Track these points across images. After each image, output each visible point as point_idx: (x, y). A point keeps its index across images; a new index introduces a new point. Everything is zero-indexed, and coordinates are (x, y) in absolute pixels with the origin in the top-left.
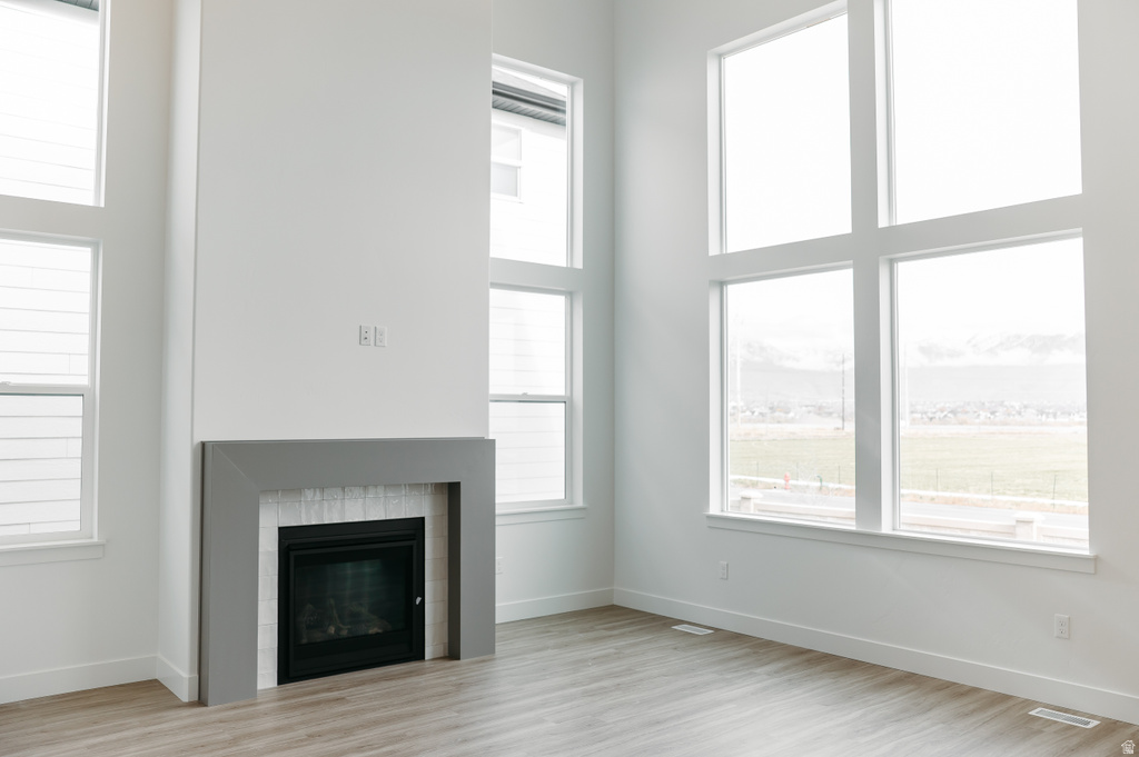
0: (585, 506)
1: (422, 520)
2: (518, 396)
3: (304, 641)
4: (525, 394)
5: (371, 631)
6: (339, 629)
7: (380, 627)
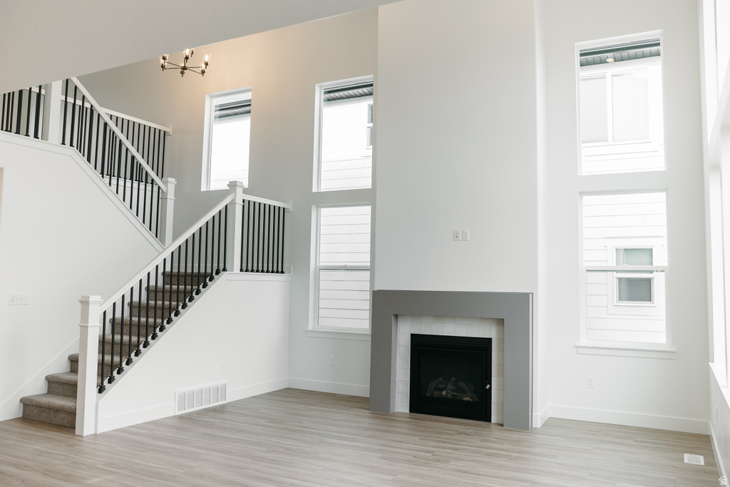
0: (675, 350)
1: (491, 340)
5: (465, 399)
6: (447, 393)
7: (470, 398)
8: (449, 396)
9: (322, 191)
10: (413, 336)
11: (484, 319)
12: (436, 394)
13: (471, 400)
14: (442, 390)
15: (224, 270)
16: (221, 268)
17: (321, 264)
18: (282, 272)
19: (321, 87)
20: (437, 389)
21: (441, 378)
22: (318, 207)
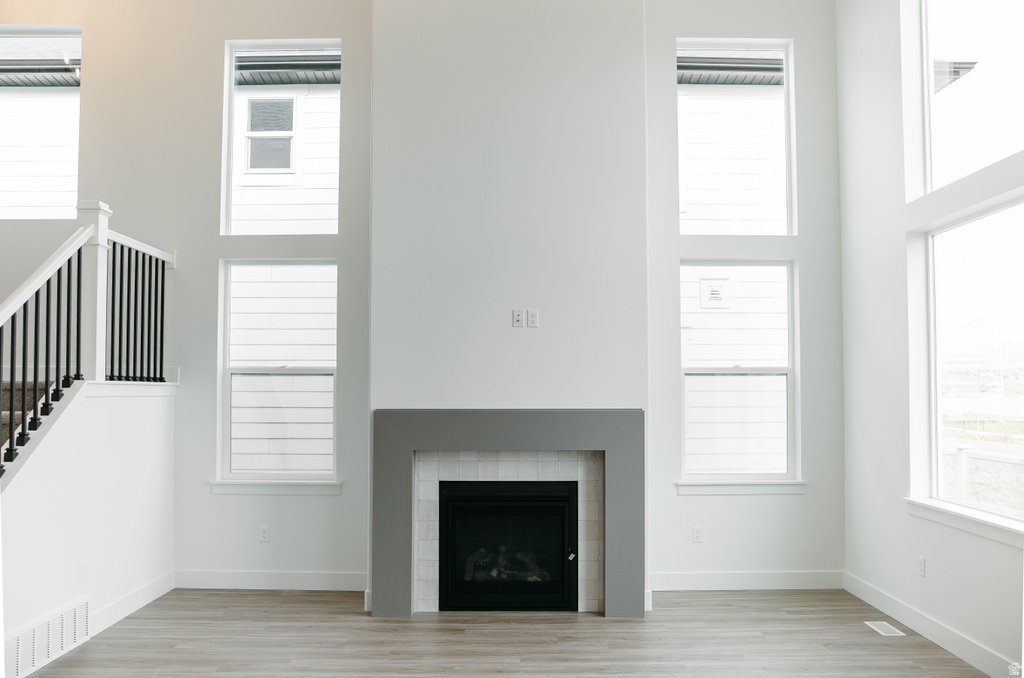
0: (805, 481)
1: (575, 483)
2: (729, 369)
3: (468, 578)
4: (736, 367)
5: (530, 579)
6: (500, 573)
7: (539, 576)
8: (504, 576)
9: (233, 234)
10: (442, 484)
11: (565, 452)
12: (481, 576)
13: (539, 580)
14: (489, 568)
15: (78, 377)
16: (73, 373)
17: (233, 364)
18: (162, 379)
19: (232, 47)
20: (477, 568)
21: (483, 550)
22: (227, 264)
